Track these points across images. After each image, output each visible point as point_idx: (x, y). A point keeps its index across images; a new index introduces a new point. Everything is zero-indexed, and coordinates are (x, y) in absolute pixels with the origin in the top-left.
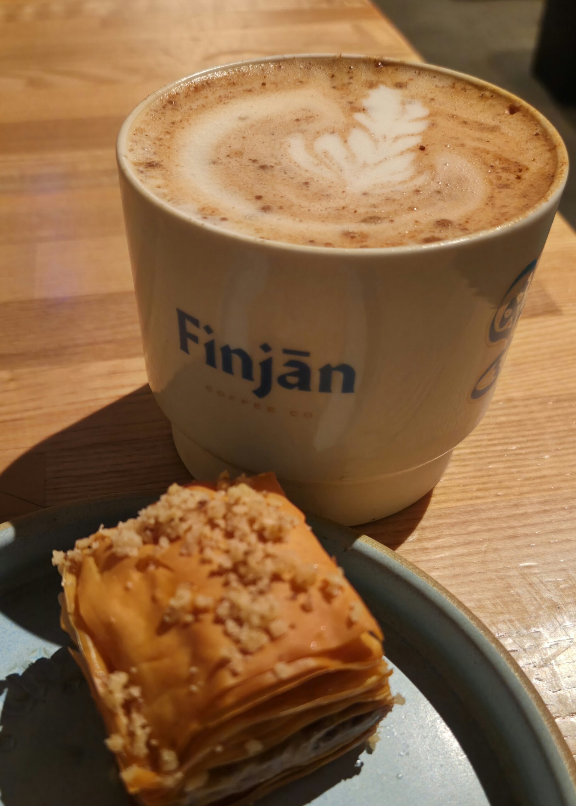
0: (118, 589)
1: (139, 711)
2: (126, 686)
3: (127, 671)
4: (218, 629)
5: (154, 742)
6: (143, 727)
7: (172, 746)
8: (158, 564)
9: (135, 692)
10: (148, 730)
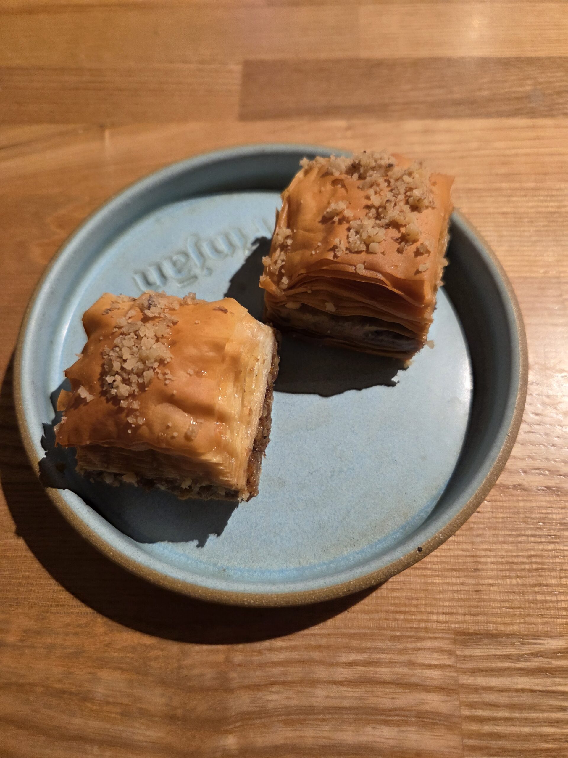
0: (316, 189)
1: (285, 252)
2: (287, 237)
3: (292, 231)
4: (346, 233)
5: (283, 271)
6: (283, 261)
7: (290, 277)
8: (344, 186)
9: (289, 242)
10: (284, 263)
